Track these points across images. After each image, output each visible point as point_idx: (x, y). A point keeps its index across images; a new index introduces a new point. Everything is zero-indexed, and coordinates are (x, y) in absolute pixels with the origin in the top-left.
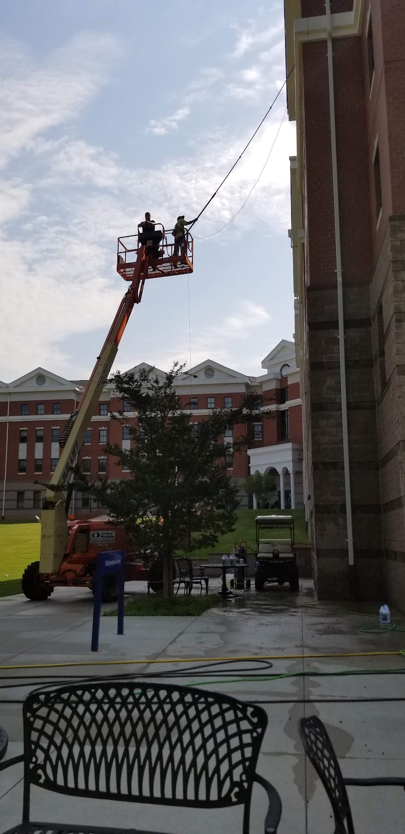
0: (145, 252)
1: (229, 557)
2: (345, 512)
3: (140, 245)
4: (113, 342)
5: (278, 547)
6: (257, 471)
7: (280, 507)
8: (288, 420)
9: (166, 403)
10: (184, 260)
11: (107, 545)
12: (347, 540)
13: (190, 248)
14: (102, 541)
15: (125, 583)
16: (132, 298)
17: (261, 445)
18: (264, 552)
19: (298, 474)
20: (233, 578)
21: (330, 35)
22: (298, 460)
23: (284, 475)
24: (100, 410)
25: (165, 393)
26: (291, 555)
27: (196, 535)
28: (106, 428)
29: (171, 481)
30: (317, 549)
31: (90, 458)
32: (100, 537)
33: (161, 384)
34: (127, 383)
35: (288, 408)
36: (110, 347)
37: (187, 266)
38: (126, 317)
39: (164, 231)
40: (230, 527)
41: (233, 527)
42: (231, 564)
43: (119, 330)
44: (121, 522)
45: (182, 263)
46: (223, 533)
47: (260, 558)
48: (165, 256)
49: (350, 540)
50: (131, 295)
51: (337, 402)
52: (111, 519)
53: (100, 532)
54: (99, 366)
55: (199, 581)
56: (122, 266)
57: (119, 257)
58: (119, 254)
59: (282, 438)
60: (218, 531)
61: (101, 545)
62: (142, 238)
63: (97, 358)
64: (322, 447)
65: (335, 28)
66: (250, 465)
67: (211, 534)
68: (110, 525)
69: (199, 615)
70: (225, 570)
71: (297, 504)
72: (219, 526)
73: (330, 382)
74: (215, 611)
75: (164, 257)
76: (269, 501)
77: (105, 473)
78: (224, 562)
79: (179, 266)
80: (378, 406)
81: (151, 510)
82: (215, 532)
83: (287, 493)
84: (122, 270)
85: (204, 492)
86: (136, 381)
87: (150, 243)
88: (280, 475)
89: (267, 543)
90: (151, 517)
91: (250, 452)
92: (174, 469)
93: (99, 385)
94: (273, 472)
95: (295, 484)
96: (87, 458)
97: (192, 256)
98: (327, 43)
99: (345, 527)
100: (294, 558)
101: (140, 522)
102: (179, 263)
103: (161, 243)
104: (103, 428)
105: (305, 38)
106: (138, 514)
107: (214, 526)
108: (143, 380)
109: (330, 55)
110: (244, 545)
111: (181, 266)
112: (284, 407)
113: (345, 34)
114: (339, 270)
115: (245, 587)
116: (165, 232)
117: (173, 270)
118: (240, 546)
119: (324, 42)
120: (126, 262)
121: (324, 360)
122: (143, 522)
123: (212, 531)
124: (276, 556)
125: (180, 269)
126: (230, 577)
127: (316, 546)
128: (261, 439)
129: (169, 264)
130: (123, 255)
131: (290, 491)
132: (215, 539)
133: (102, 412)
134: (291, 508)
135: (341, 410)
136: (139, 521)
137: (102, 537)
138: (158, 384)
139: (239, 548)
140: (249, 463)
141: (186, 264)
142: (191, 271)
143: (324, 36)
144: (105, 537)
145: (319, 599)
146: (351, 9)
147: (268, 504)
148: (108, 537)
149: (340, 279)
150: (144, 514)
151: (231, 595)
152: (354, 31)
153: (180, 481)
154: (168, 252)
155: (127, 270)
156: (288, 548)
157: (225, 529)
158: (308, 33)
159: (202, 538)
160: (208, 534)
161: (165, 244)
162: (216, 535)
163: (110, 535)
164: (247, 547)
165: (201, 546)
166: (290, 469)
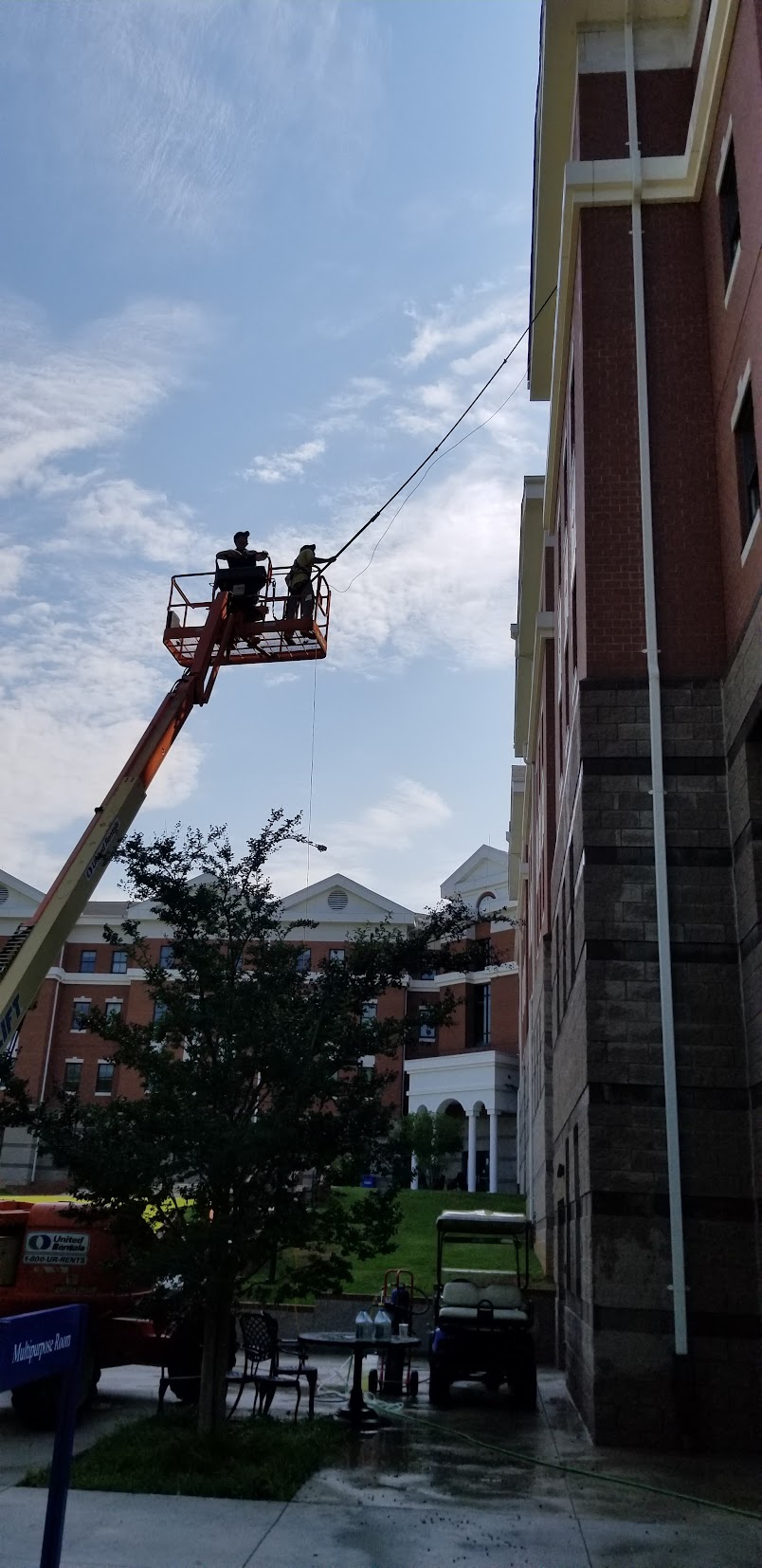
0: (227, 604)
1: (373, 1318)
2: (666, 1213)
3: (218, 590)
4: (136, 778)
5: (490, 1293)
6: (423, 1108)
7: (465, 1187)
8: (489, 1004)
9: (243, 911)
10: (308, 628)
11: (65, 1270)
12: (670, 1287)
13: (324, 607)
14: (55, 1259)
15: (102, 1370)
16: (189, 694)
17: (432, 1051)
18: (455, 1302)
19: (507, 1117)
20: (375, 1367)
21: (638, 194)
22: (508, 1088)
23: (477, 1118)
24: (113, 962)
25: (245, 881)
26: (521, 1315)
27: (296, 1256)
28: (121, 1001)
29: (241, 1111)
30: (597, 1309)
31: (81, 1061)
32: (50, 1249)
33: (235, 862)
34: (156, 861)
35: (489, 980)
36: (128, 787)
37: (315, 641)
38: (172, 730)
39: (271, 569)
40: (385, 1239)
41: (391, 1240)
42: (377, 1337)
43: (154, 752)
44: (105, 1213)
45: (304, 635)
46: (365, 1255)
47: (447, 1319)
48: (269, 618)
49: (678, 1287)
50: (187, 685)
51: (646, 939)
52: (80, 1203)
53: (51, 1235)
54: (98, 826)
55: (293, 1378)
56: (174, 631)
57: (170, 614)
58: (172, 609)
59: (474, 1041)
60: (352, 1249)
61: (48, 1270)
62: (222, 579)
63: (97, 810)
64: (611, 1046)
65: (650, 184)
66: (408, 1094)
67: (334, 1258)
68: (73, 1220)
69: (288, 1497)
70: (359, 1351)
71: (500, 1181)
72: (354, 1236)
73: (631, 893)
74: (332, 1479)
75: (266, 620)
76: (444, 1173)
77: (109, 1094)
78: (360, 1330)
79: (296, 641)
80: (744, 956)
81: (182, 1185)
82: (345, 1253)
83: (482, 1157)
84: (174, 641)
85: (321, 1141)
86: (177, 857)
87: (238, 590)
88: (468, 1117)
89: (461, 1279)
90: (181, 1202)
91: (410, 1066)
92: (252, 1077)
93: (90, 869)
94: (454, 1109)
95: (499, 1137)
96: (75, 1060)
97: (327, 626)
98: (631, 209)
99: (666, 1252)
100: (527, 1324)
101: (153, 1214)
102: (298, 633)
103: (263, 592)
104: (114, 999)
105: (588, 198)
106: (149, 1193)
107: (341, 1234)
108: (194, 856)
109: (637, 233)
110: (405, 1281)
111: (302, 640)
112: (481, 977)
113: (668, 196)
114: (651, 650)
115: (405, 1390)
116: (274, 572)
117: (284, 649)
118: (397, 1285)
119: (624, 210)
120: (186, 626)
121: (618, 844)
122: (160, 1217)
123: (338, 1249)
124: (485, 1316)
125: (300, 648)
126: (371, 1362)
127: (594, 1297)
128: (433, 1040)
129: (275, 635)
130: (179, 612)
131: (488, 1152)
132: (343, 1270)
133: (116, 967)
134: (488, 1190)
135: (656, 959)
136: (149, 1212)
137: (55, 1247)
138: (228, 860)
139: (395, 1290)
140: (407, 1088)
141: (313, 636)
142: (321, 654)
143: (625, 196)
144: (63, 1248)
145: (598, 1443)
146: (682, 152)
147: (443, 1177)
148: (71, 1248)
149: (653, 669)
150: (166, 1193)
151: (372, 1421)
152: (688, 192)
153: (264, 1110)
154: (276, 612)
155: (187, 641)
156: (512, 1294)
157: (371, 1246)
158: (593, 188)
159: (311, 1267)
160: (326, 1256)
161: (270, 595)
162: (346, 1259)
163: (77, 1244)
164: (412, 1287)
165: (308, 1291)
166: (491, 1109)
